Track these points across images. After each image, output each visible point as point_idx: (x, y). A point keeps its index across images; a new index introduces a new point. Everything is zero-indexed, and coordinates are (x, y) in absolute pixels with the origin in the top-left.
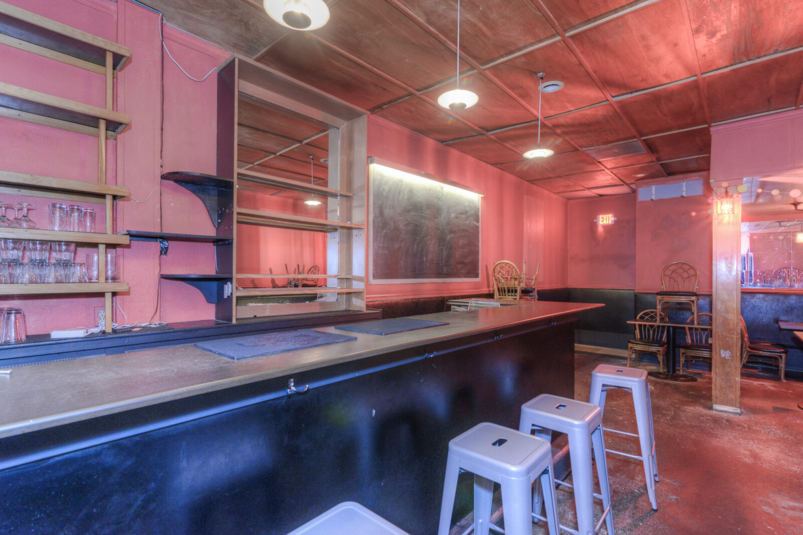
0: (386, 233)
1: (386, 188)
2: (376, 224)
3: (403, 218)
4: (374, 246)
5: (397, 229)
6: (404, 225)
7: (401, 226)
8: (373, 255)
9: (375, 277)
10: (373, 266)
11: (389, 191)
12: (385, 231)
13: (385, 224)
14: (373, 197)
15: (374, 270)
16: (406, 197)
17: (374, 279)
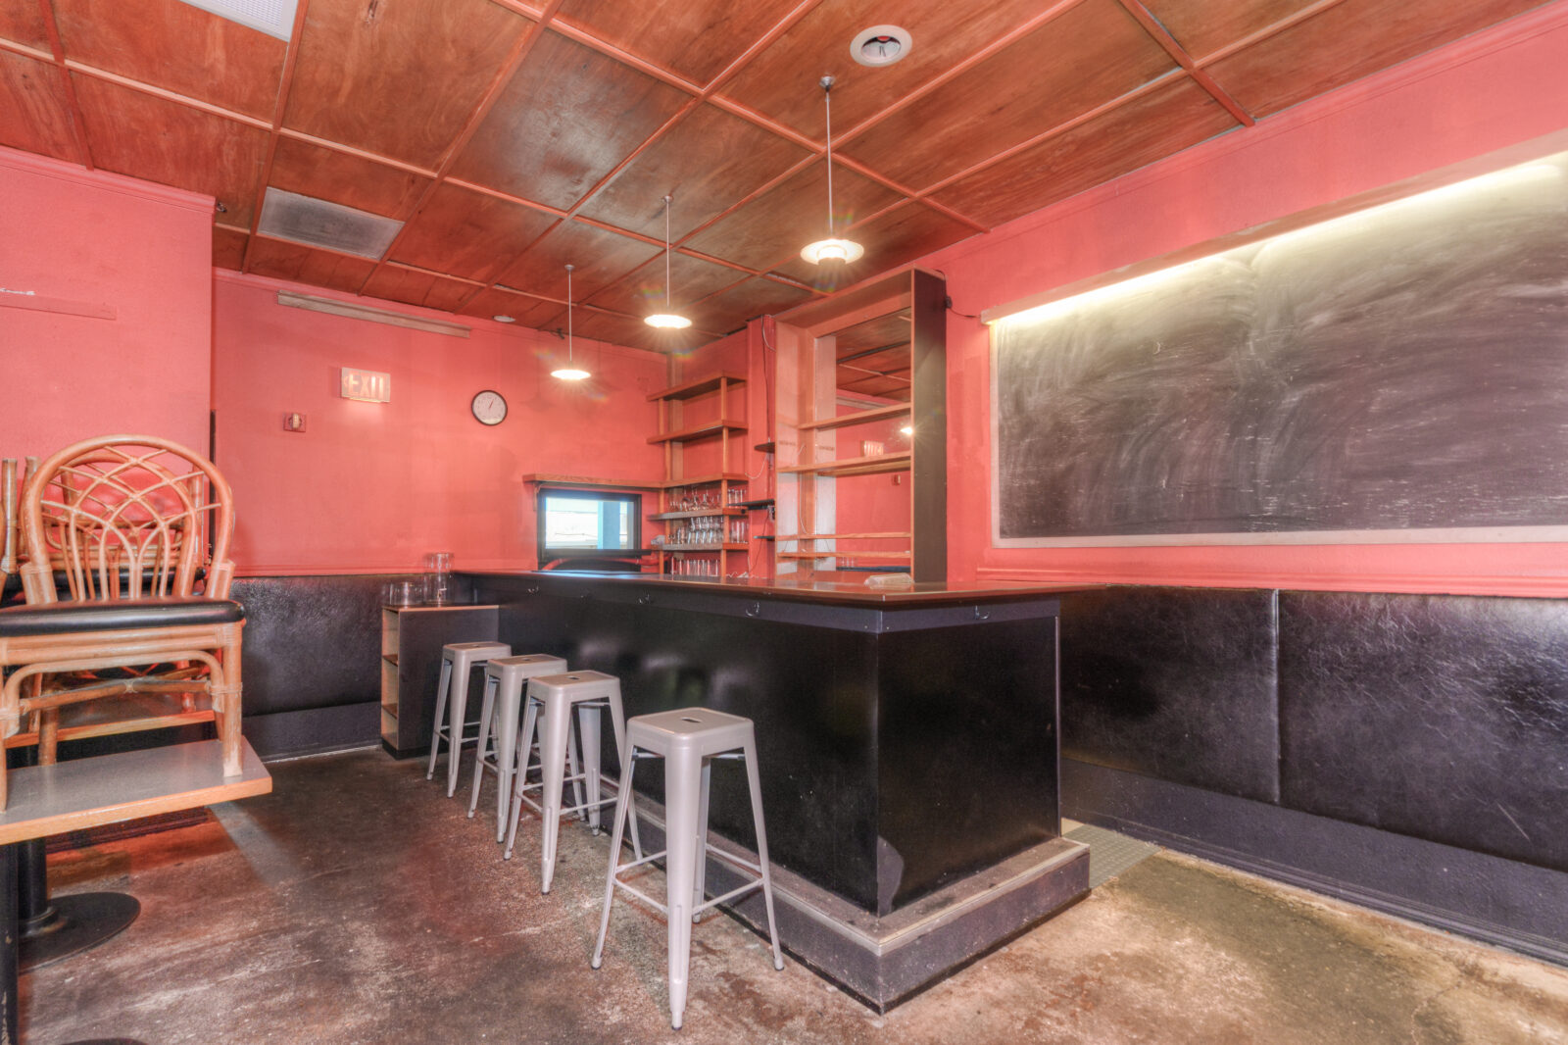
0: (1031, 442)
1: (1031, 352)
2: (1006, 433)
3: (1080, 399)
4: (1000, 474)
5: (1061, 427)
6: (1084, 415)
7: (1075, 419)
8: (1000, 492)
9: (1003, 533)
10: (1001, 513)
11: (1039, 355)
12: (1027, 440)
13: (1027, 427)
14: (1000, 384)
15: (1002, 520)
16: (1089, 348)
17: (1001, 537)
